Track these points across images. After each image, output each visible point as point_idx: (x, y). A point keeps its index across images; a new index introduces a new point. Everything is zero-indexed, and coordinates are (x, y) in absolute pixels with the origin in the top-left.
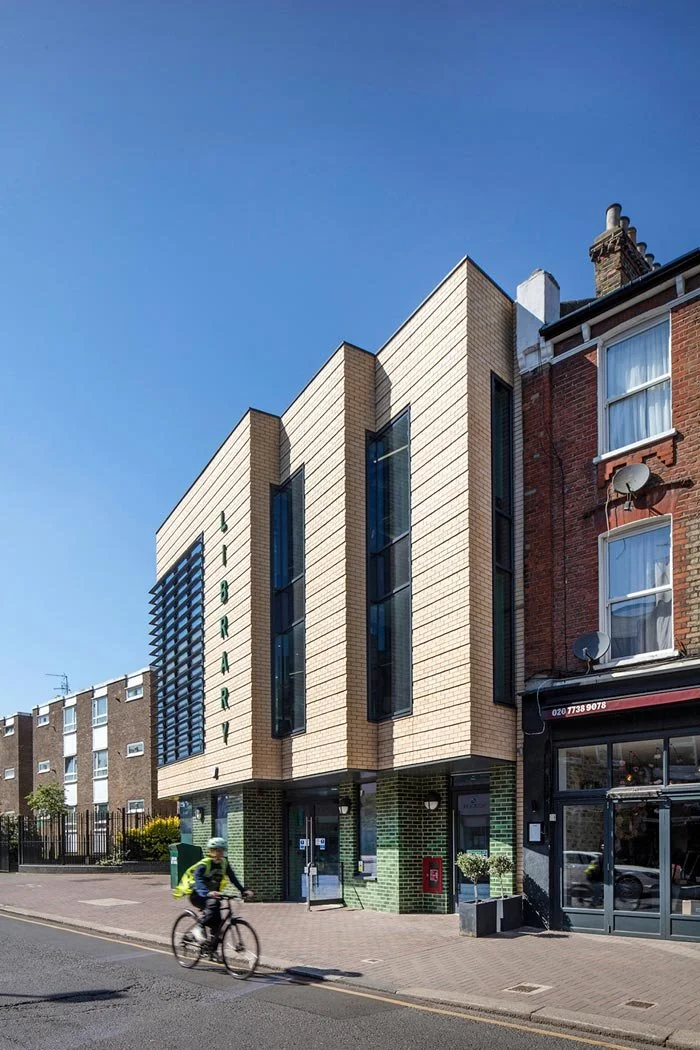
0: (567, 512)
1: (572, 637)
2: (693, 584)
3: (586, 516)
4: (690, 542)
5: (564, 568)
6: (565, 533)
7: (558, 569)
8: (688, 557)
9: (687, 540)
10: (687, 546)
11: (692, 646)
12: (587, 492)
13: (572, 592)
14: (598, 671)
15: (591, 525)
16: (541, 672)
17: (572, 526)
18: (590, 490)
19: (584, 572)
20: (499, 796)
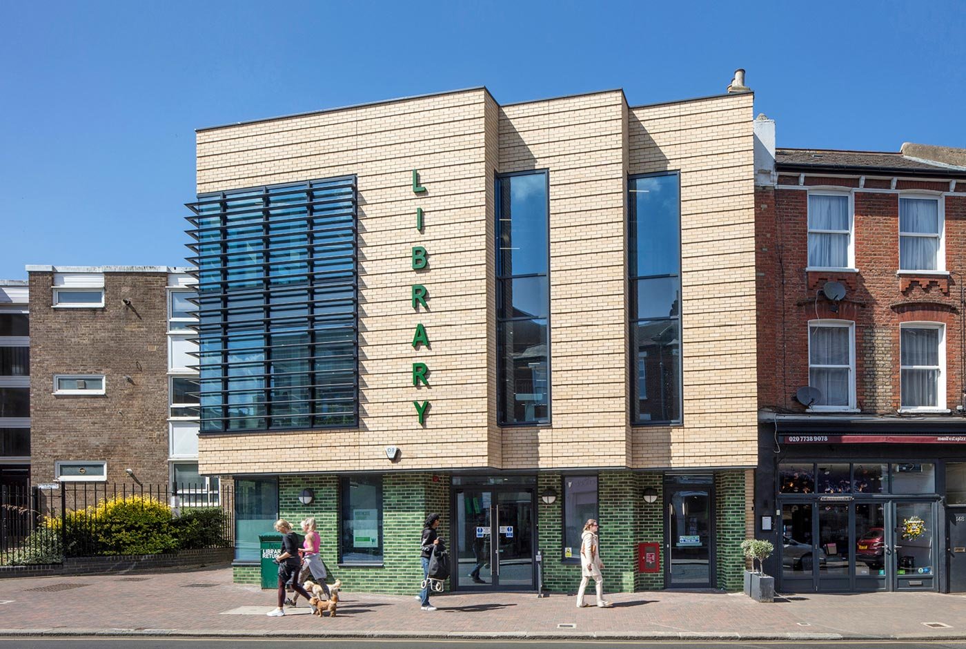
0: (785, 297)
1: (790, 386)
2: (867, 369)
3: (799, 305)
4: (865, 343)
5: (784, 336)
6: (784, 311)
7: (779, 336)
8: (865, 352)
9: (863, 341)
10: (864, 345)
11: (867, 408)
12: (800, 288)
13: (789, 355)
14: (809, 413)
15: (802, 312)
16: (768, 407)
17: (789, 308)
18: (802, 287)
19: (798, 342)
20: (734, 495)
